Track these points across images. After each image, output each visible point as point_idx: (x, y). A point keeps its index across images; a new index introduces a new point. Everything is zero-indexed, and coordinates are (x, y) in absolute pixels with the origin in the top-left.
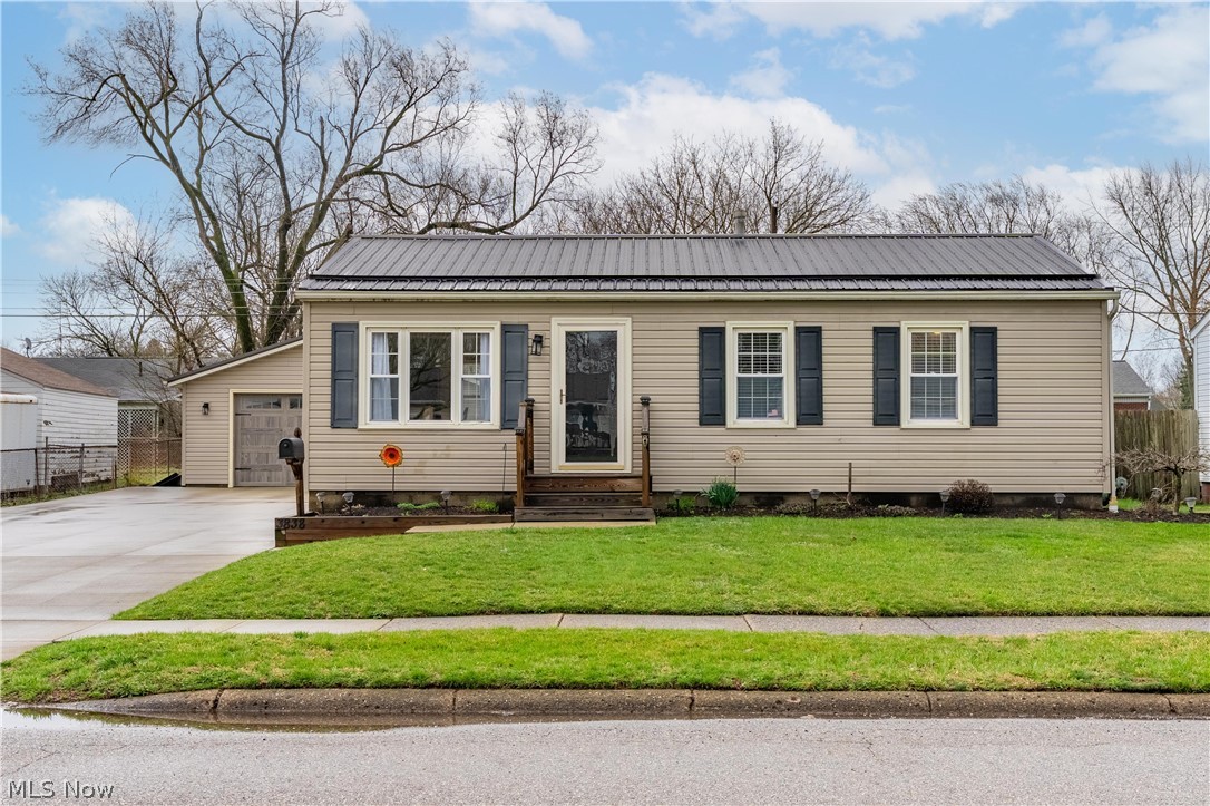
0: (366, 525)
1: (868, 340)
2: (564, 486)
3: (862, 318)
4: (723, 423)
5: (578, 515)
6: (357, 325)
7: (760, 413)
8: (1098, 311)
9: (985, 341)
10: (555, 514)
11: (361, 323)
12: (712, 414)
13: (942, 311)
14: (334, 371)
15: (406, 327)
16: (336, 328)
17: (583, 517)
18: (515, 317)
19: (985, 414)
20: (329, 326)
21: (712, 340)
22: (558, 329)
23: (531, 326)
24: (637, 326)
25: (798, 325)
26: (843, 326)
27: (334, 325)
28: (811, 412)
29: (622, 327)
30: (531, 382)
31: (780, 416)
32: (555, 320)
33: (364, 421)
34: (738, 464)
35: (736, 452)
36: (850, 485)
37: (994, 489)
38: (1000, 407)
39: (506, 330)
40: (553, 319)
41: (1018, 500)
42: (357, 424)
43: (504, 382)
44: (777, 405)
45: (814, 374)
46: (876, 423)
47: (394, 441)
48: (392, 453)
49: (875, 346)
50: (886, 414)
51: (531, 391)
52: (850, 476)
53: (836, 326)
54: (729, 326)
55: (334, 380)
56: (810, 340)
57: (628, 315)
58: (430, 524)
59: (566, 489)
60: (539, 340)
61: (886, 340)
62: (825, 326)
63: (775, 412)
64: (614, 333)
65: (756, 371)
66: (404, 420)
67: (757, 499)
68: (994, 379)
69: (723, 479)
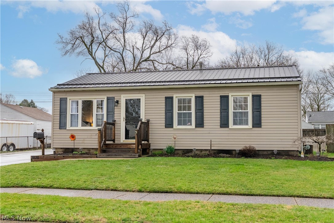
0: (55, 158)
1: (218, 100)
2: (116, 147)
3: (217, 93)
4: (172, 127)
5: (116, 156)
6: (67, 98)
7: (185, 124)
8: (296, 88)
9: (257, 99)
10: (109, 155)
11: (68, 98)
12: (169, 124)
13: (243, 90)
14: (60, 112)
15: (81, 98)
16: (61, 100)
17: (117, 156)
18: (111, 95)
19: (257, 123)
20: (59, 99)
21: (169, 101)
22: (123, 98)
23: (116, 98)
24: (147, 97)
25: (196, 95)
26: (211, 95)
27: (60, 98)
28: (200, 123)
29: (142, 97)
30: (115, 115)
31: (191, 125)
32: (122, 96)
33: (68, 127)
34: (176, 140)
35: (175, 136)
36: (211, 147)
37: (257, 149)
38: (262, 121)
39: (108, 99)
40: (122, 95)
41: (269, 152)
42: (66, 128)
43: (107, 115)
44: (190, 121)
45: (201, 111)
46: (221, 127)
47: (74, 133)
48: (73, 137)
49: (221, 102)
50: (224, 124)
51: (115, 117)
52: (211, 144)
53: (208, 95)
54: (174, 96)
55: (60, 115)
56: (200, 100)
57: (144, 93)
58: (73, 158)
59: (116, 148)
60: (117, 102)
61: (224, 100)
62: (204, 96)
63: (189, 124)
64: (140, 99)
65: (183, 111)
66: (80, 127)
67: (183, 151)
68: (260, 112)
69: (171, 145)
